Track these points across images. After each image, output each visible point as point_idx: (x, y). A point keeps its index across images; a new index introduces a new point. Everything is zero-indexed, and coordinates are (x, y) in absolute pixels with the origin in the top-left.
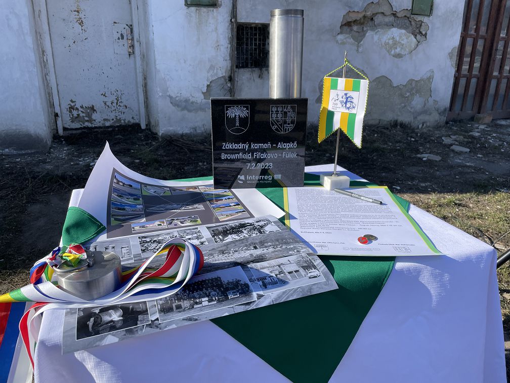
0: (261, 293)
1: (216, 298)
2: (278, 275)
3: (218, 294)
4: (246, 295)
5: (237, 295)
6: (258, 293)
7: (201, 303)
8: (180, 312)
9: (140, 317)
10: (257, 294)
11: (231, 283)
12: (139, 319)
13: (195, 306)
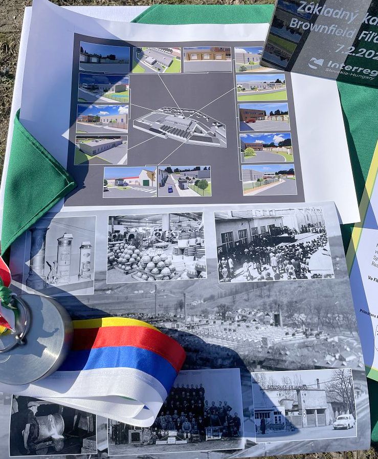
0: (254, 440)
1: (189, 434)
2: (289, 413)
3: (193, 428)
4: (231, 440)
5: (218, 436)
6: (250, 439)
7: (166, 439)
8: (136, 446)
9: (85, 442)
10: (247, 441)
11: (217, 409)
12: (84, 445)
13: (158, 442)
